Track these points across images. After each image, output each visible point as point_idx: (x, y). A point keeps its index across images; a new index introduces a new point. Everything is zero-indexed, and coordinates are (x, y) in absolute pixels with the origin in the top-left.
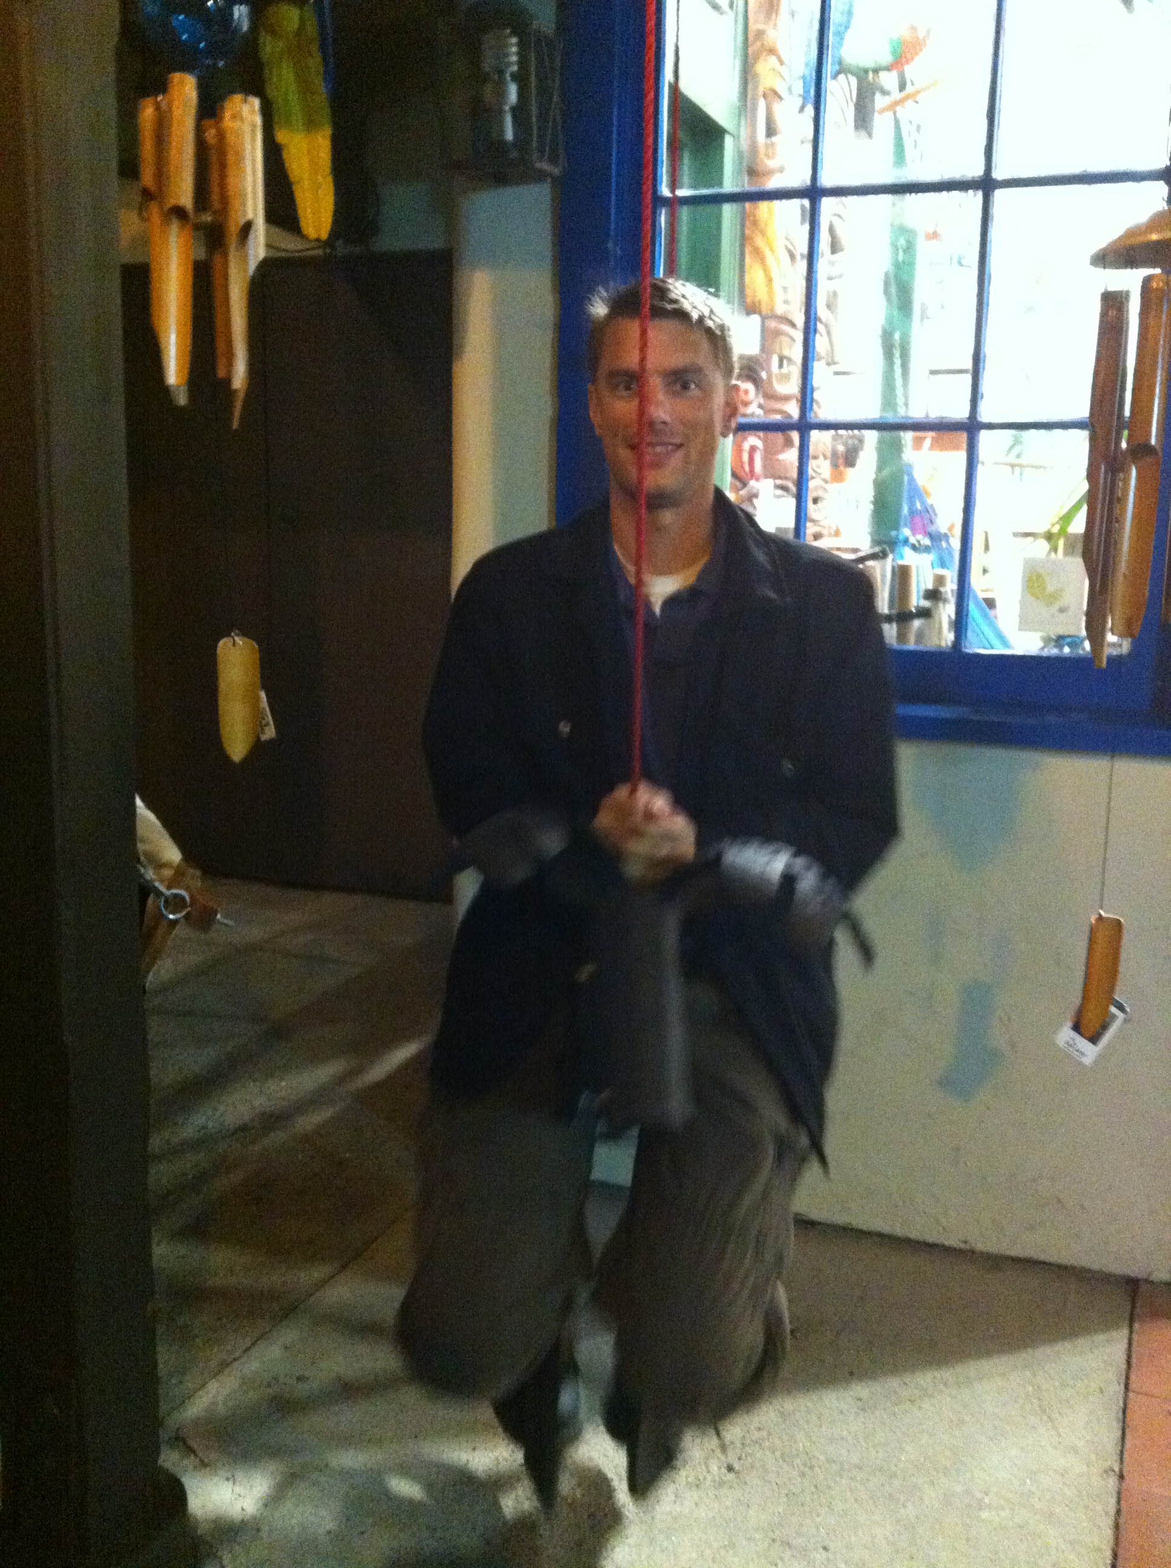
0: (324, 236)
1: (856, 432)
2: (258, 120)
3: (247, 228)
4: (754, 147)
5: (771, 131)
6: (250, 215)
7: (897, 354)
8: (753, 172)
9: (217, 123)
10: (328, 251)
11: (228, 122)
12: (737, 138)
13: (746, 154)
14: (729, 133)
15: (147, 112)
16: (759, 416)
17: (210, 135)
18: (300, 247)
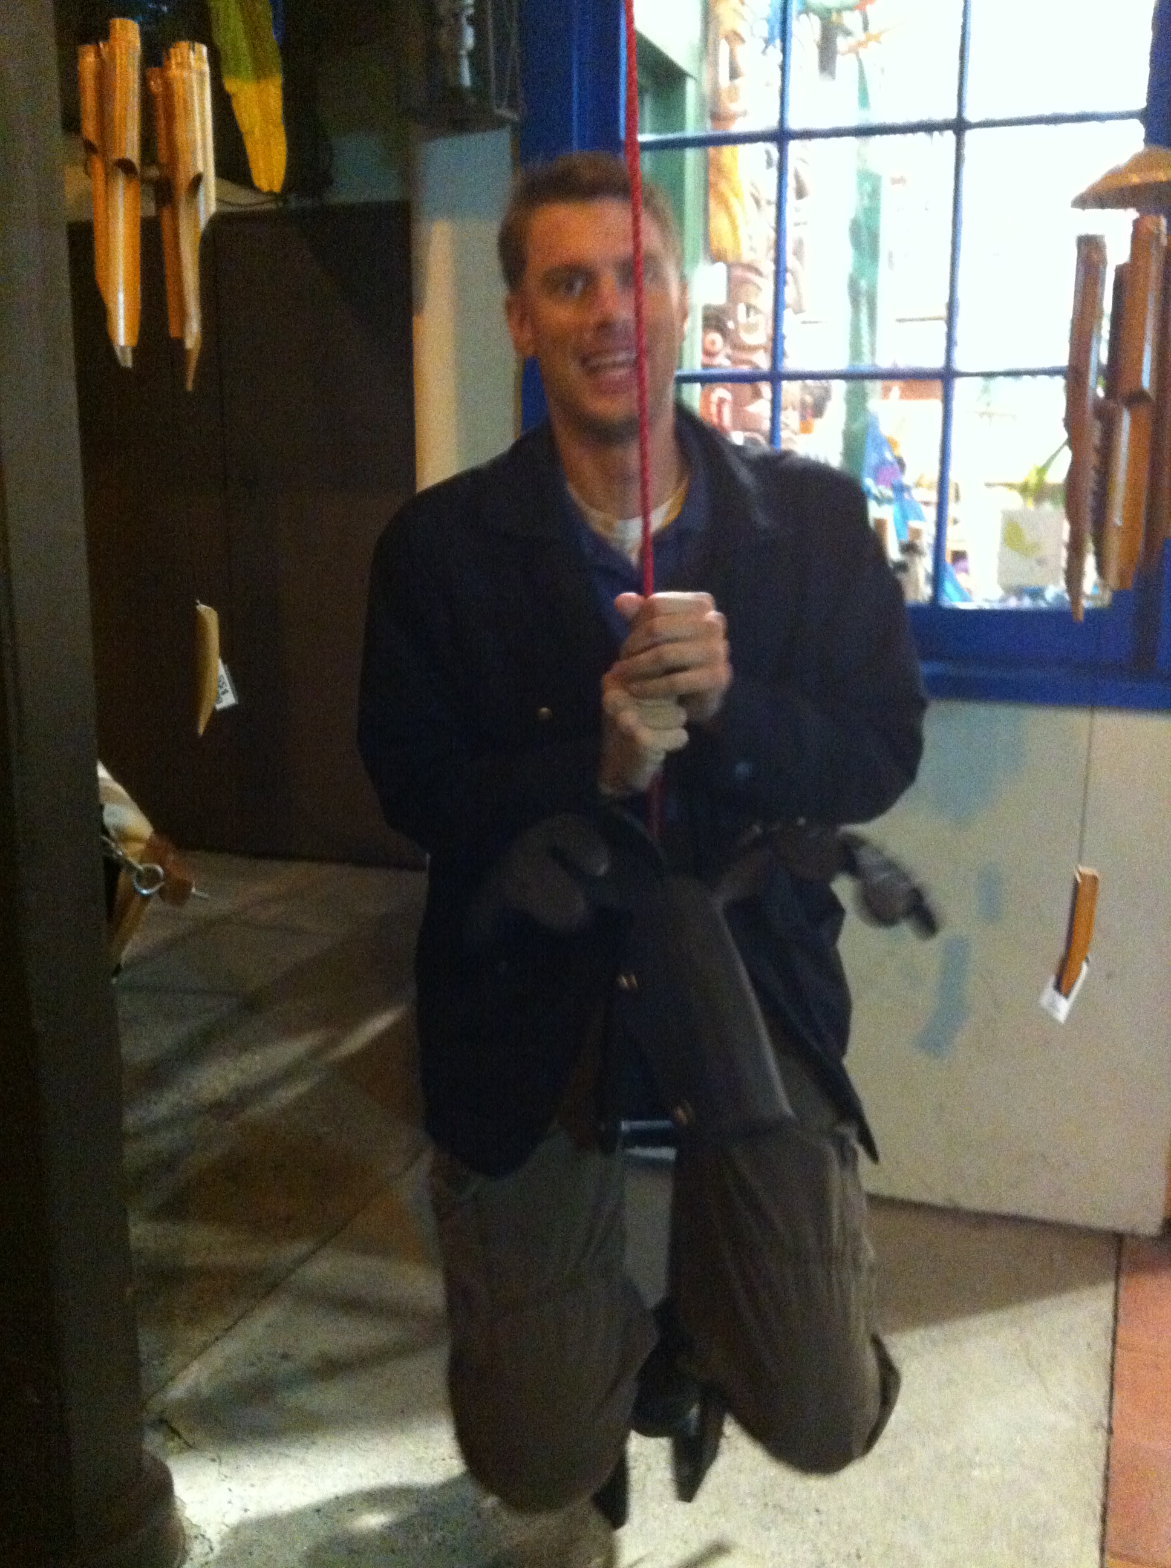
0: (277, 188)
1: (823, 382)
2: (206, 68)
3: (197, 181)
4: (716, 91)
5: (734, 74)
6: (200, 168)
7: (863, 301)
8: (716, 117)
9: (162, 71)
10: (281, 204)
11: (174, 71)
12: (698, 82)
13: (708, 99)
14: (691, 76)
15: (89, 60)
16: (725, 367)
17: (155, 86)
18: (254, 201)
